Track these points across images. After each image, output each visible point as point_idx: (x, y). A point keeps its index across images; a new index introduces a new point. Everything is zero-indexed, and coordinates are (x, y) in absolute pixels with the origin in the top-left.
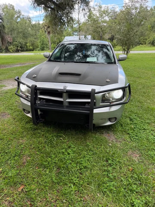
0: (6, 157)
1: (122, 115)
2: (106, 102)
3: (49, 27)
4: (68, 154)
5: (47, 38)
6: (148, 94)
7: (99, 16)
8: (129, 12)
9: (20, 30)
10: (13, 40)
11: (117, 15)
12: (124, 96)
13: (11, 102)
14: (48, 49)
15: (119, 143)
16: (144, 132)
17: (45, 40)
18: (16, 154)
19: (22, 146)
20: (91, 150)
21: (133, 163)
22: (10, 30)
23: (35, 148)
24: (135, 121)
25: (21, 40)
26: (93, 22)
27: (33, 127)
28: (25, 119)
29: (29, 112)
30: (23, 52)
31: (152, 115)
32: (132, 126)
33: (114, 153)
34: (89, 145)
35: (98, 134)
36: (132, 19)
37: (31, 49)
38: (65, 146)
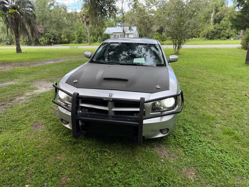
0: (42, 178)
1: (175, 125)
2: (156, 111)
3: (88, 17)
4: (114, 173)
5: (85, 29)
6: (203, 99)
7: (146, 5)
8: (180, 2)
9: (53, 20)
10: (44, 31)
11: (166, 4)
12: (176, 104)
13: (45, 109)
14: (86, 41)
15: (172, 159)
16: (200, 144)
17: (83, 31)
18: (54, 175)
19: (61, 164)
20: (140, 168)
21: (189, 183)
22: (41, 19)
23: (76, 166)
24: (190, 132)
25: (54, 31)
26: (139, 13)
27: (72, 140)
28: (62, 130)
29: (68, 123)
30: (56, 45)
31: (208, 124)
32: (187, 138)
33: (167, 171)
34: (139, 162)
35: (148, 148)
36: (183, 9)
37: (66, 41)
38: (110, 163)
